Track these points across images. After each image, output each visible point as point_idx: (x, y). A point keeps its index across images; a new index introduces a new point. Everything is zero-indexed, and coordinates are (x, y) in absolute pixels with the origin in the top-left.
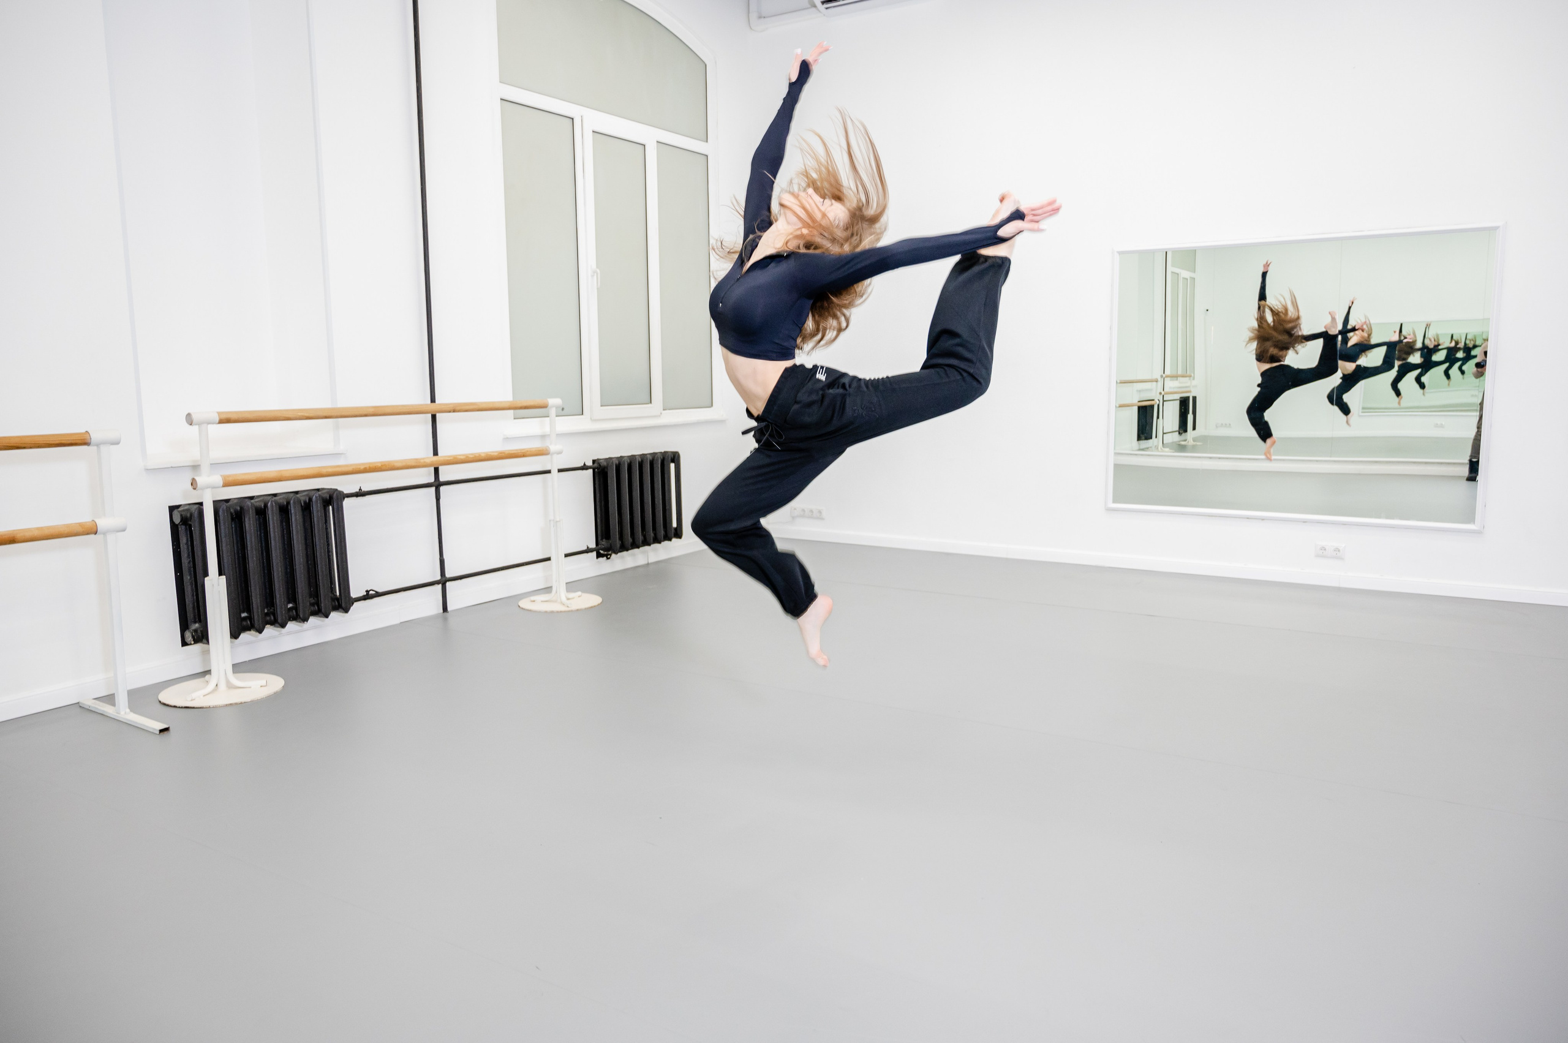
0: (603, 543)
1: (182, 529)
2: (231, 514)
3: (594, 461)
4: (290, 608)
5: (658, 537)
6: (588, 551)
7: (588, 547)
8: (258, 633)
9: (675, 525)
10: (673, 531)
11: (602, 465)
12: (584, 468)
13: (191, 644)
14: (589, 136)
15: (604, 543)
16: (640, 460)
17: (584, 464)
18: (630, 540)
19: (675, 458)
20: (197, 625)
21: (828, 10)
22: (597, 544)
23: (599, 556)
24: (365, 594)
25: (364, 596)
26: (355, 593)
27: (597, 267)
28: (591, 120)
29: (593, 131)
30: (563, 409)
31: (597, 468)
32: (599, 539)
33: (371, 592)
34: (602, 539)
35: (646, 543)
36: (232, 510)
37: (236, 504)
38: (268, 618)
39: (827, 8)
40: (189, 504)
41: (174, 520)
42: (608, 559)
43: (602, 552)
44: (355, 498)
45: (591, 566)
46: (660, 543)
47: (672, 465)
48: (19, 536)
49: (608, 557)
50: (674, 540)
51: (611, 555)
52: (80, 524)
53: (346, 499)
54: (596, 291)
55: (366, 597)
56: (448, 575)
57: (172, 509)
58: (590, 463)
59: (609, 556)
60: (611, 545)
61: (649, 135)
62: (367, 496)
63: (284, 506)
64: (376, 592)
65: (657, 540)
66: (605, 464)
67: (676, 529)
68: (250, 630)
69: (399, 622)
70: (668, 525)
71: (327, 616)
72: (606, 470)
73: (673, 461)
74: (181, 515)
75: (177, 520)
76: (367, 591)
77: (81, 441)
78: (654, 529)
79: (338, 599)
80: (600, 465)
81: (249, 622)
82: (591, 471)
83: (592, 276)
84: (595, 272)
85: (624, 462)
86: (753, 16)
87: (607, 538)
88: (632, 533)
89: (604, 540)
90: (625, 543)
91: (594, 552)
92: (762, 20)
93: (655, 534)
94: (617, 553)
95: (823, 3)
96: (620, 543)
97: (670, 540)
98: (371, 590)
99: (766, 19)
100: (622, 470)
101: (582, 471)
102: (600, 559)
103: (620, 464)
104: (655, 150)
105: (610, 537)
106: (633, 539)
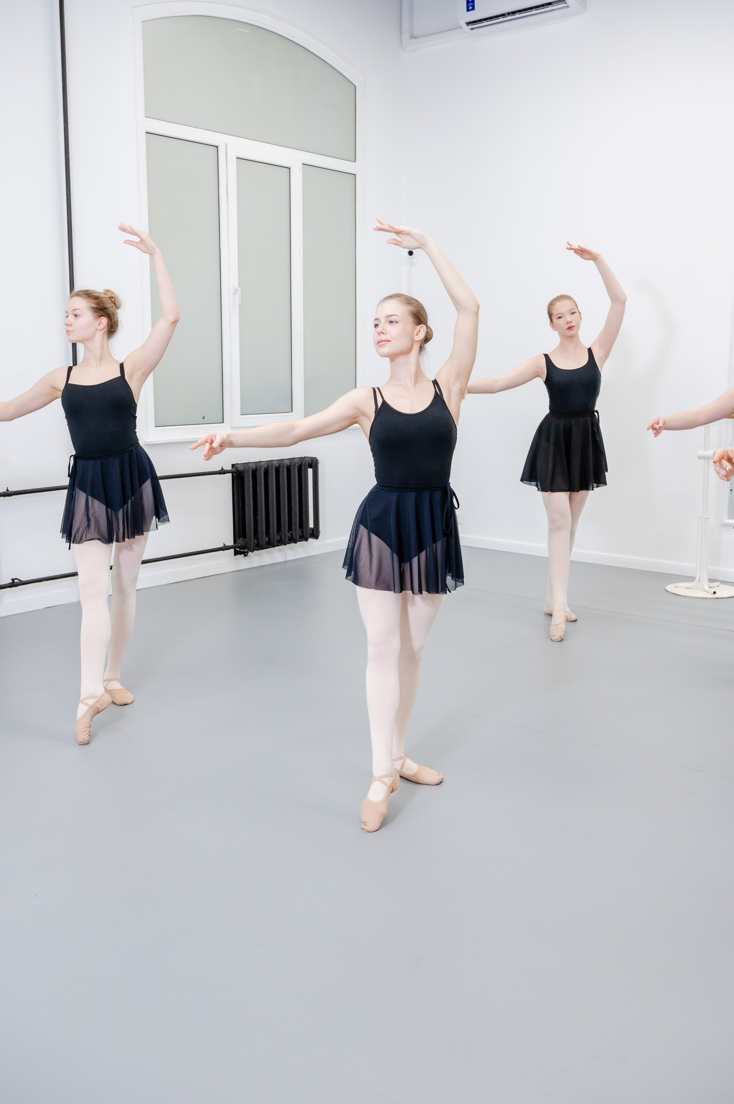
0: (239, 541)
3: (233, 466)
5: (294, 537)
6: (225, 548)
7: (224, 545)
9: (311, 525)
10: (309, 532)
11: (239, 469)
12: (222, 472)
14: (233, 163)
15: (241, 541)
16: (278, 465)
17: (222, 469)
18: (267, 540)
19: (313, 463)
21: (474, 31)
22: (235, 542)
23: (236, 553)
24: (11, 582)
25: (10, 583)
27: (239, 286)
28: (234, 147)
29: (237, 158)
30: (204, 418)
31: (235, 472)
32: (237, 537)
33: (16, 581)
34: (239, 538)
35: (281, 542)
39: (472, 29)
42: (246, 556)
43: (238, 549)
44: (3, 497)
45: (228, 562)
46: (296, 543)
47: (310, 471)
50: (310, 540)
51: (248, 553)
54: (238, 307)
55: (11, 585)
58: (230, 468)
59: (246, 554)
60: (246, 543)
61: (294, 158)
62: (13, 496)
64: (21, 581)
65: (293, 540)
66: (242, 469)
67: (313, 530)
69: (42, 607)
70: (304, 526)
72: (242, 474)
73: (310, 466)
76: (13, 580)
78: (290, 529)
80: (237, 470)
82: (231, 474)
83: (234, 294)
84: (236, 290)
85: (261, 466)
86: (406, 36)
87: (244, 536)
88: (268, 533)
89: (241, 539)
90: (261, 542)
91: (233, 549)
92: (414, 40)
93: (291, 535)
94: (253, 551)
95: (468, 24)
96: (256, 541)
97: (306, 540)
98: (16, 579)
99: (417, 40)
100: (258, 474)
101: (218, 475)
102: (238, 556)
103: (256, 468)
104: (301, 172)
105: (247, 536)
106: (269, 539)
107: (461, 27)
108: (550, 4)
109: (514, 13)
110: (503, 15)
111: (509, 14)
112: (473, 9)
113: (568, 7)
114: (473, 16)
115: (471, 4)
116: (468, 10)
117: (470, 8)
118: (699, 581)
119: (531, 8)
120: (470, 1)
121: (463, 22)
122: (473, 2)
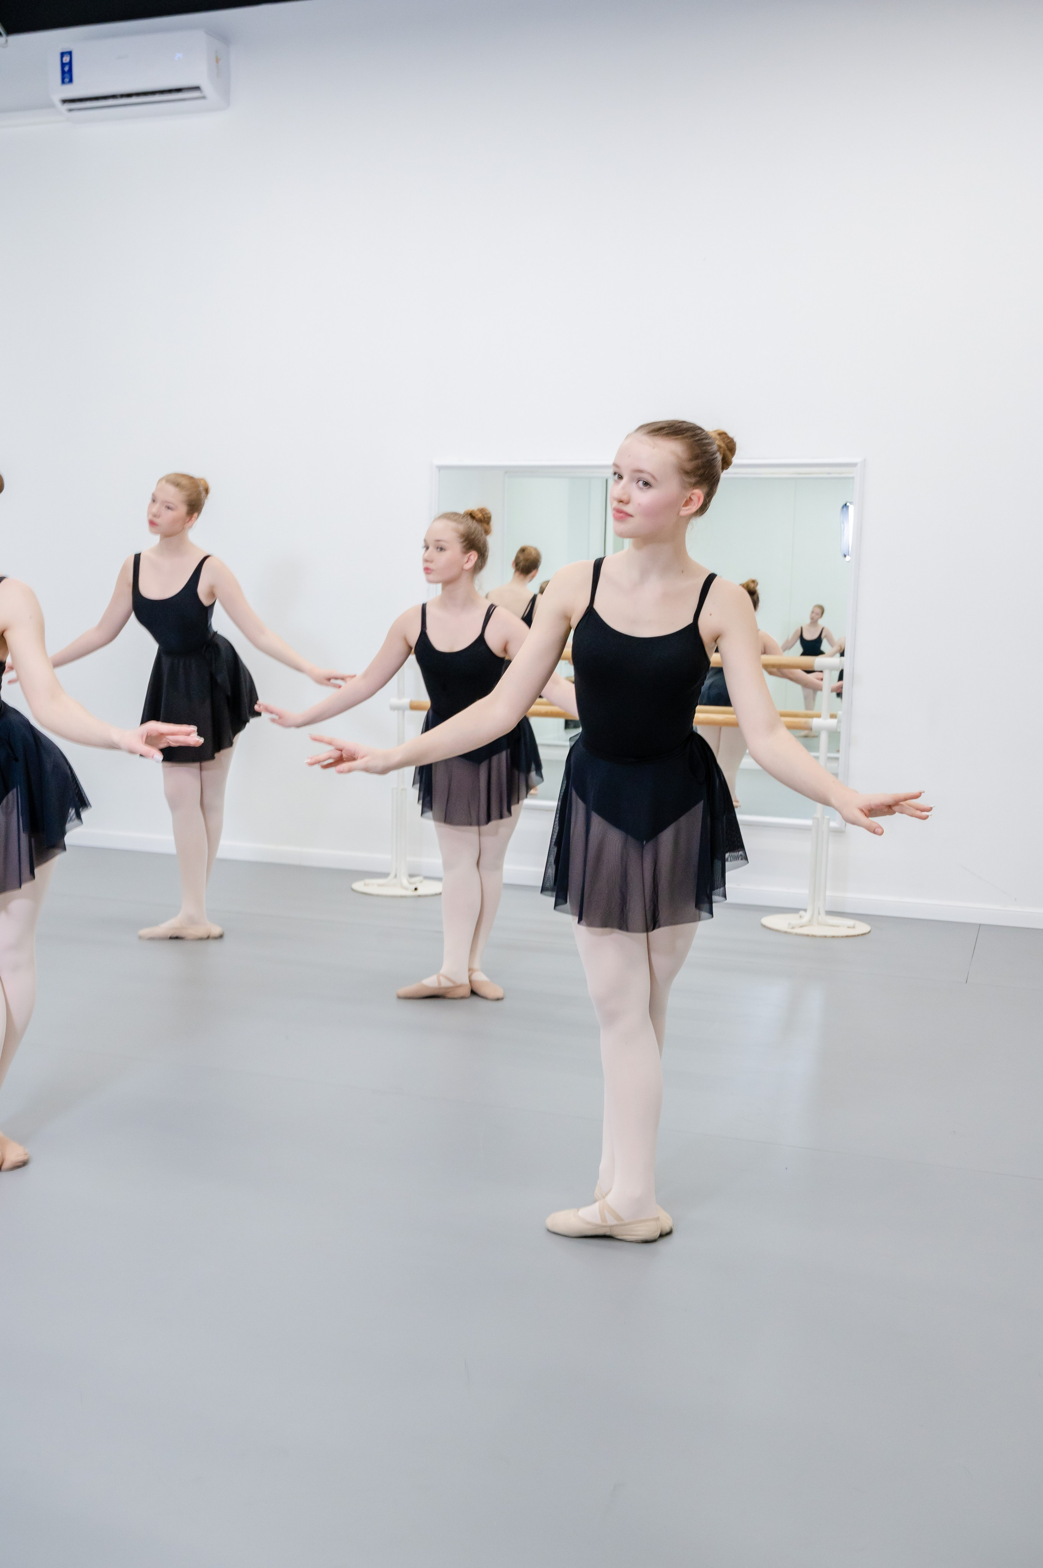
21: (71, 113)
39: (70, 110)
95: (65, 101)
107: (55, 105)
108: (179, 90)
109: (129, 95)
110: (114, 97)
111: (123, 96)
112: (71, 82)
113: (204, 98)
114: (72, 92)
115: (68, 75)
116: (63, 82)
117: (67, 80)
118: (396, 877)
119: (153, 93)
120: (66, 69)
121: (56, 98)
122: (70, 70)
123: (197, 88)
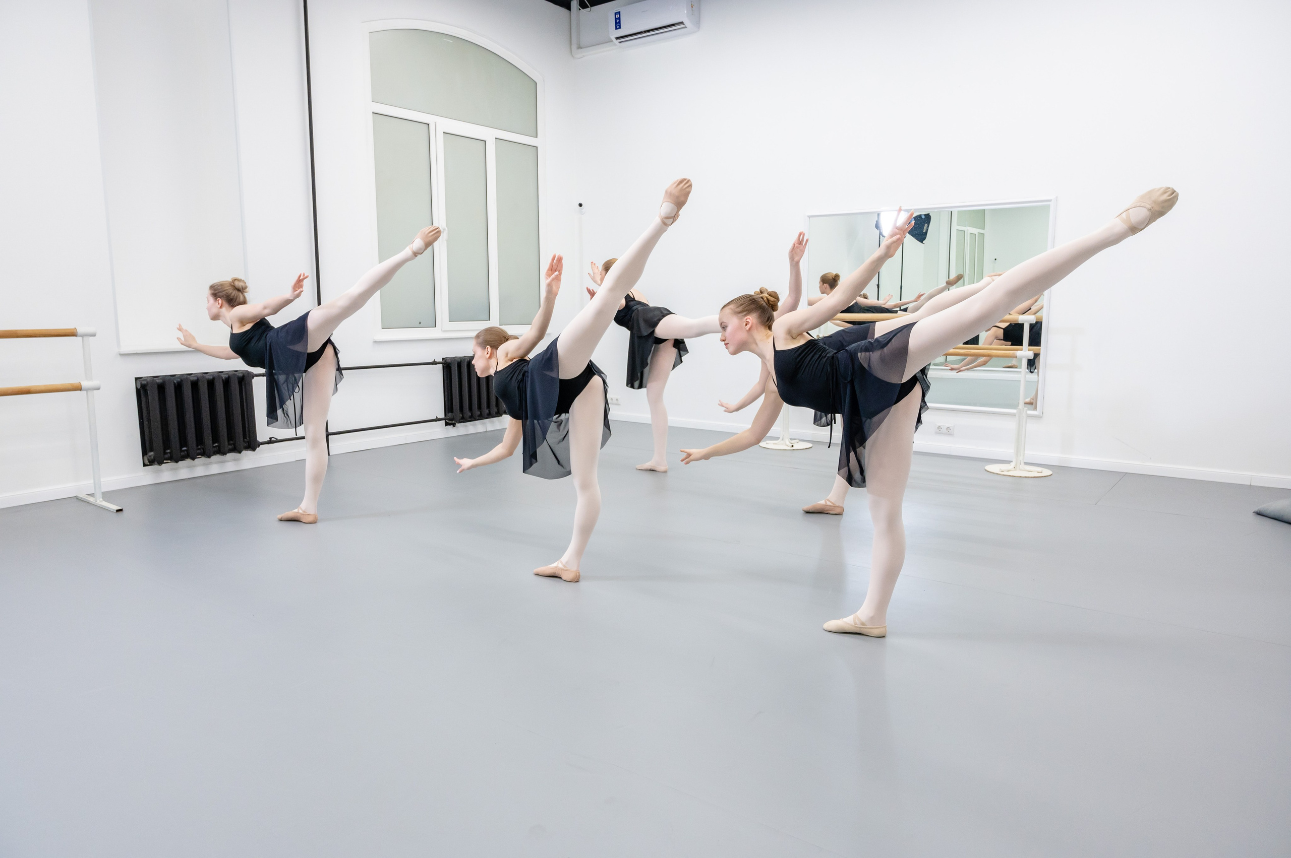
0: (448, 415)
1: (142, 392)
2: (174, 383)
3: (443, 359)
4: (216, 446)
5: (492, 413)
6: (438, 420)
7: (437, 417)
8: (192, 461)
12: (434, 363)
13: (147, 465)
14: (441, 136)
15: (450, 415)
17: (434, 361)
20: (152, 453)
21: (621, 44)
22: (445, 416)
23: (447, 424)
24: (268, 440)
26: (260, 438)
28: (441, 125)
29: (444, 133)
30: (420, 323)
31: (444, 363)
32: (447, 412)
33: (273, 439)
34: (449, 413)
35: (481, 417)
36: (175, 382)
37: (179, 378)
38: (199, 451)
39: (620, 42)
40: (147, 377)
41: (138, 386)
42: (454, 426)
43: (449, 421)
44: (262, 377)
45: (440, 431)
46: (494, 417)
48: (32, 389)
49: (454, 425)
51: (455, 424)
52: (71, 384)
53: (255, 378)
54: (446, 242)
55: (269, 442)
56: (330, 431)
57: (136, 379)
58: (441, 360)
60: (454, 417)
61: (489, 134)
63: (211, 380)
64: (276, 439)
66: (449, 361)
68: (187, 458)
69: (294, 460)
71: (240, 452)
72: (450, 365)
74: (141, 383)
75: (139, 387)
76: (270, 438)
77: (72, 334)
78: (488, 406)
79: (248, 442)
80: (446, 362)
81: (186, 452)
82: (442, 365)
85: (464, 360)
86: (574, 47)
87: (452, 412)
88: (471, 409)
89: (450, 413)
90: (465, 416)
91: (444, 421)
92: (580, 50)
93: (489, 411)
94: (459, 423)
95: (617, 38)
96: (461, 415)
97: (502, 416)
98: (272, 438)
99: (582, 49)
100: (462, 365)
101: (431, 365)
102: (448, 427)
103: (461, 361)
104: (494, 144)
105: (454, 411)
106: (472, 414)
107: (612, 41)
108: (673, 25)
109: (649, 31)
110: (641, 33)
111: (645, 32)
112: (620, 28)
113: (686, 27)
114: (620, 33)
115: (618, 24)
116: (616, 29)
117: (618, 27)
118: (783, 440)
119: (660, 28)
120: (618, 21)
121: (613, 38)
122: (620, 22)
123: (682, 23)
